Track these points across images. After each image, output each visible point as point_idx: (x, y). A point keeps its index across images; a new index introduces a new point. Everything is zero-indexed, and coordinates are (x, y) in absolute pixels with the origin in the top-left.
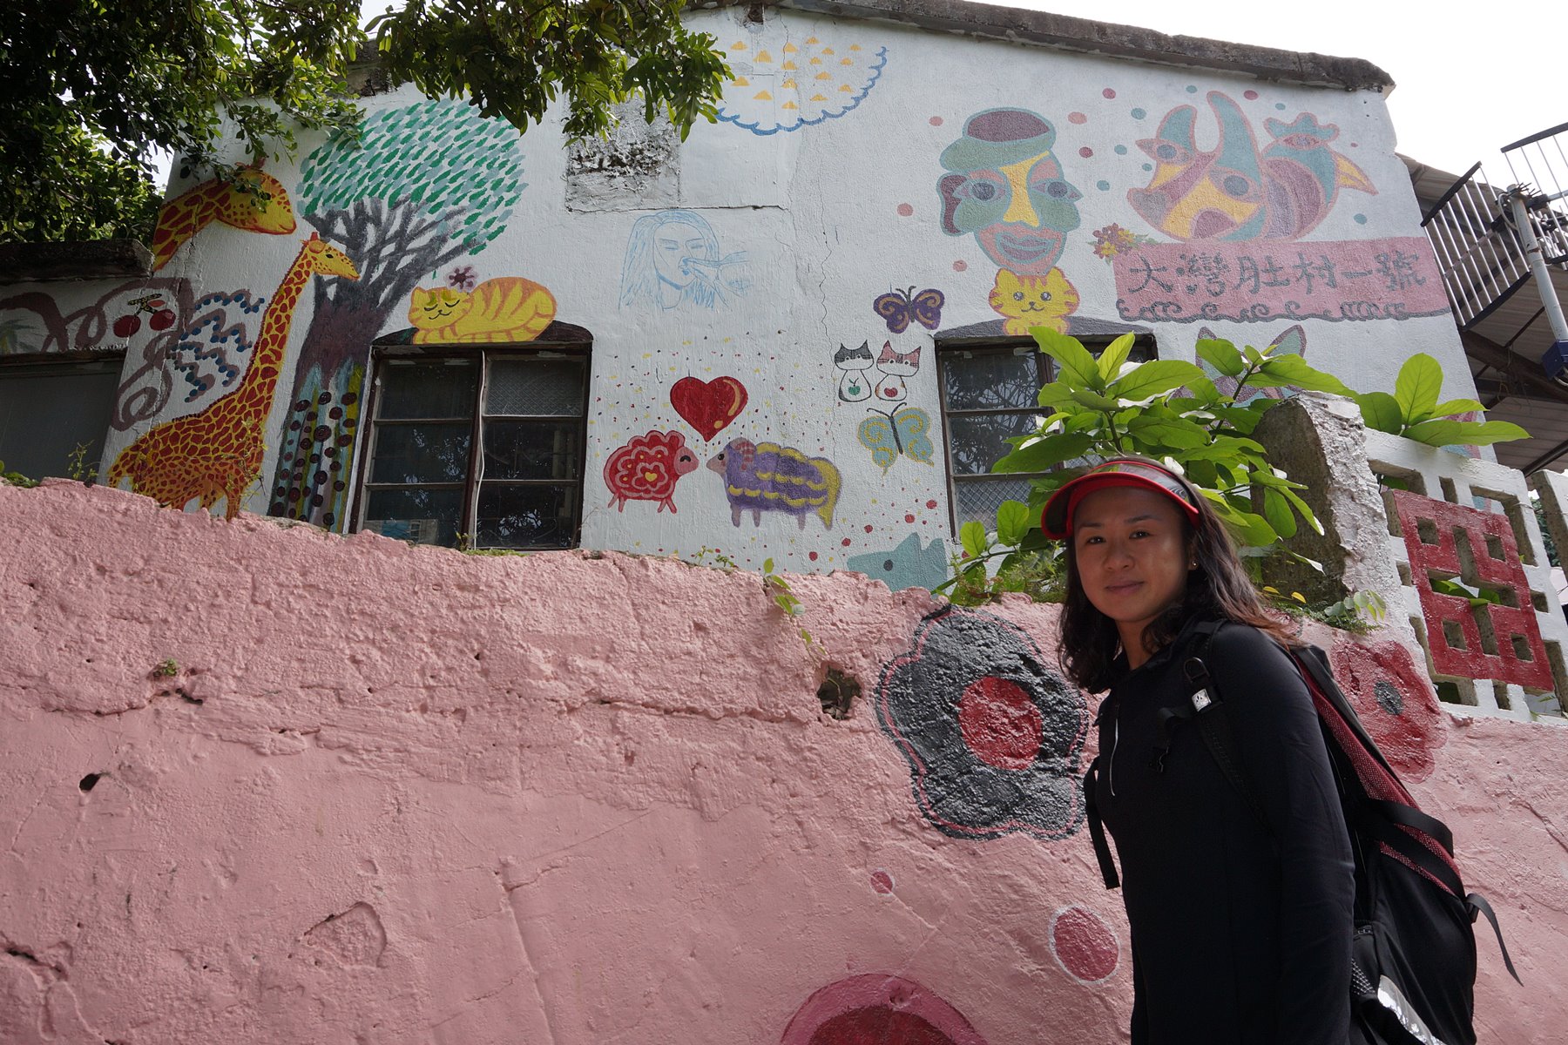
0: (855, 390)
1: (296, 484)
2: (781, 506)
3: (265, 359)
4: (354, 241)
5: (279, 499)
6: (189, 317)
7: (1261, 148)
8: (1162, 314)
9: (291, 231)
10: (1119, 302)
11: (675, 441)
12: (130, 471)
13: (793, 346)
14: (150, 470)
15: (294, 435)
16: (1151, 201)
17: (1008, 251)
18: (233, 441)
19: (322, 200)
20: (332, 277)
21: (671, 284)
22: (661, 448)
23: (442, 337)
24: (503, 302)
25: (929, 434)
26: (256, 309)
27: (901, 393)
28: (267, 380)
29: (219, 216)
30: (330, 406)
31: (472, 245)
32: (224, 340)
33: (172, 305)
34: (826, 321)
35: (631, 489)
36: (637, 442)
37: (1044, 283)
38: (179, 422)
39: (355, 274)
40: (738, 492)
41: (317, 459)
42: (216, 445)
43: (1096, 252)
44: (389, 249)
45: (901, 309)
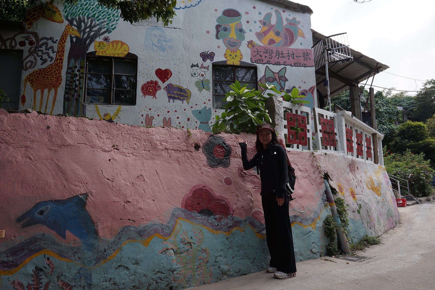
0: (195, 74)
1: (71, 87)
2: (179, 99)
3: (60, 56)
4: (79, 27)
5: (67, 90)
6: (38, 43)
7: (284, 25)
8: (259, 62)
9: (62, 22)
10: (251, 58)
11: (156, 83)
12: (29, 81)
13: (182, 63)
14: (34, 81)
15: (69, 75)
16: (260, 35)
17: (229, 44)
18: (54, 76)
19: (69, 15)
20: (74, 36)
21: (155, 46)
22: (153, 84)
23: (103, 54)
24: (117, 46)
25: (210, 85)
26: (56, 43)
27: (204, 75)
28: (61, 61)
29: (43, 16)
30: (77, 69)
31: (108, 31)
32: (49, 50)
33: (34, 39)
34: (189, 58)
35: (147, 93)
36: (148, 82)
37: (236, 53)
38: (40, 70)
39: (80, 36)
40: (170, 95)
41: (75, 81)
42: (50, 76)
43: (247, 46)
44: (88, 30)
45: (205, 56)
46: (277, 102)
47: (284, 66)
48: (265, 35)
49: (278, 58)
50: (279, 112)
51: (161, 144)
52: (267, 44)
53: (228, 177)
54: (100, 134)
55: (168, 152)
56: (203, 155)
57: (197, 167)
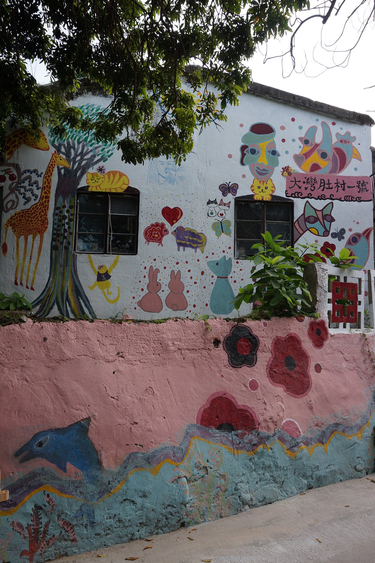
0: (212, 213)
1: (59, 232)
2: (190, 246)
3: (45, 193)
4: (68, 154)
5: (54, 236)
6: (20, 177)
7: (333, 143)
8: (297, 196)
9: (48, 150)
10: (286, 191)
11: (163, 225)
12: (11, 225)
13: (196, 199)
14: (17, 226)
15: (56, 217)
16: (298, 159)
17: (258, 172)
18: (39, 218)
19: (56, 139)
20: (62, 167)
21: (162, 176)
22: (159, 227)
23: (97, 189)
24: (114, 179)
25: (231, 228)
26: (40, 176)
27: (224, 214)
28: (47, 200)
29: (25, 143)
30: (66, 209)
31: (103, 159)
32: (32, 186)
33: (15, 172)
34: (205, 191)
35: (151, 239)
36: (152, 225)
37: (266, 184)
38: (23, 211)
39: (69, 166)
40: (179, 241)
41: (64, 225)
42: (34, 219)
43: (282, 175)
44: (78, 158)
45: (226, 189)
46: (321, 270)
47: (330, 201)
48: (306, 158)
49: (323, 190)
50: (322, 284)
51: (173, 344)
52: (308, 170)
53: (254, 379)
54: (102, 340)
55: (181, 353)
56: (224, 352)
57: (216, 369)
